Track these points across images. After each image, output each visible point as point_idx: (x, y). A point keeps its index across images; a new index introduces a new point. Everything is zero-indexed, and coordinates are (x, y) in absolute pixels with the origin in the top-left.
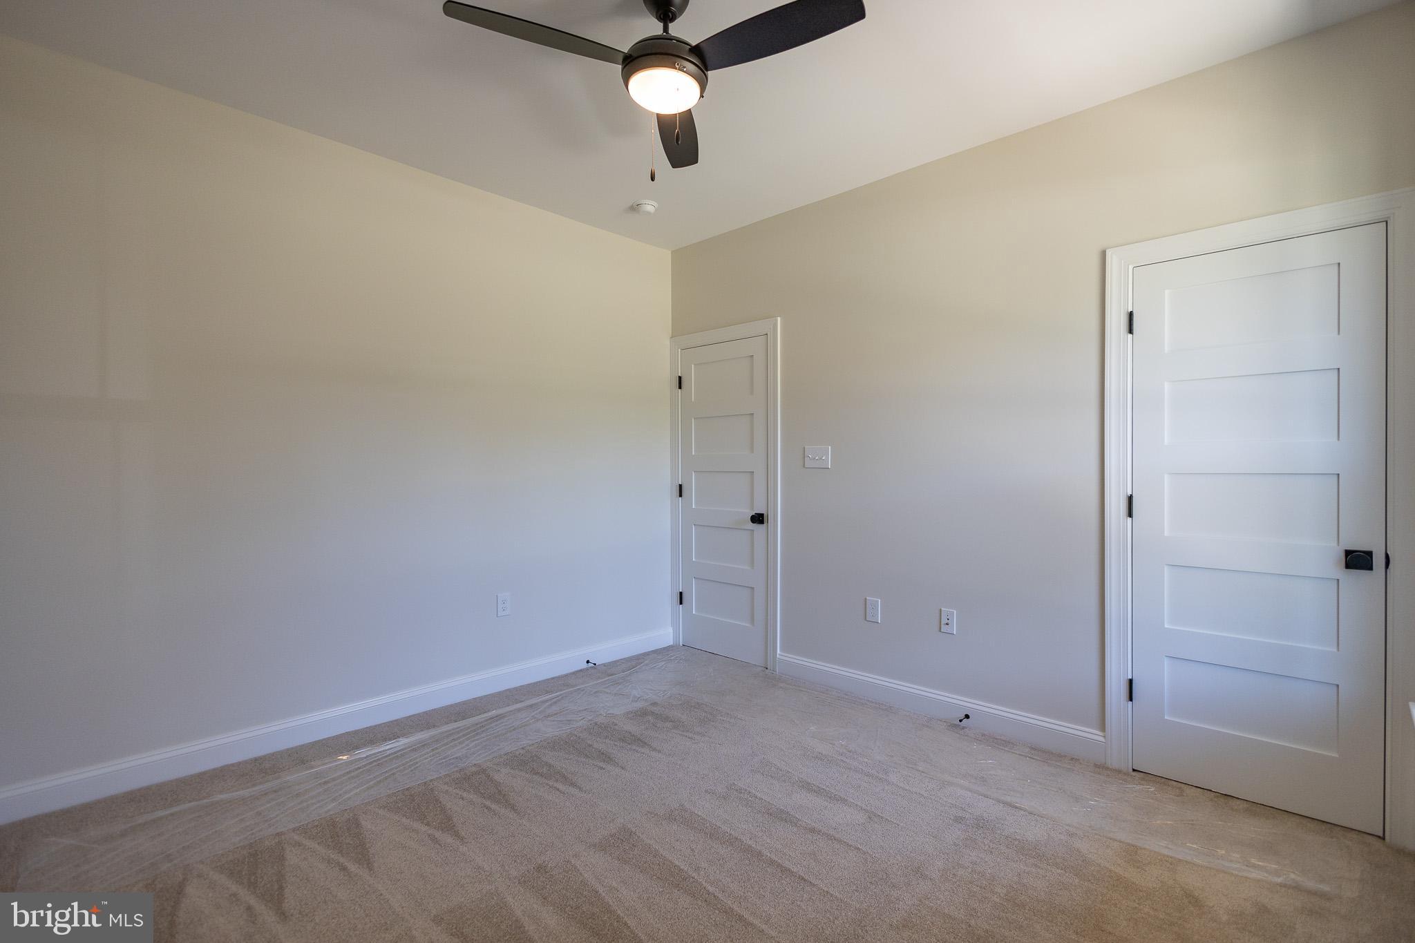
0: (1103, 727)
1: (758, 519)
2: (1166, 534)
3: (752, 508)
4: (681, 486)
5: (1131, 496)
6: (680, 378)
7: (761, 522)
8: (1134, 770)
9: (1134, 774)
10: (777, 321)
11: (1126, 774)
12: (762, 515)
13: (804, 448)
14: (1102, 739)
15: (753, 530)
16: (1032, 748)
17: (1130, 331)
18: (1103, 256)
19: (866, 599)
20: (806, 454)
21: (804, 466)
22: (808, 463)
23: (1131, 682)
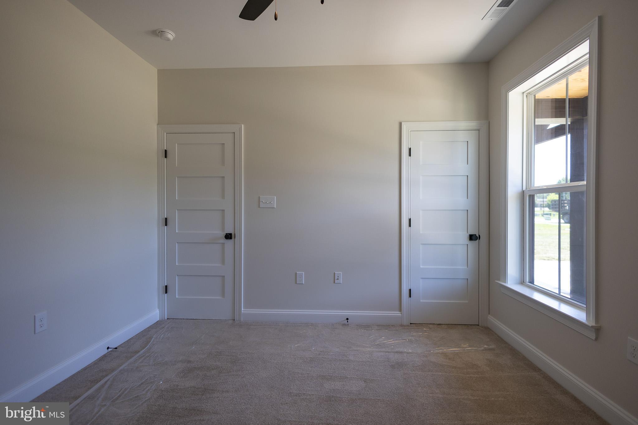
0: (400, 310)
1: (229, 236)
2: (421, 232)
3: (223, 229)
4: (166, 219)
5: (410, 219)
6: (166, 151)
7: (231, 238)
8: (411, 324)
9: (412, 325)
10: (241, 126)
11: (408, 326)
12: (231, 234)
13: (259, 197)
14: (401, 315)
15: (224, 243)
16: (378, 326)
17: (410, 155)
18: (400, 124)
19: (296, 273)
20: (261, 200)
21: (259, 207)
22: (262, 205)
23: (410, 290)
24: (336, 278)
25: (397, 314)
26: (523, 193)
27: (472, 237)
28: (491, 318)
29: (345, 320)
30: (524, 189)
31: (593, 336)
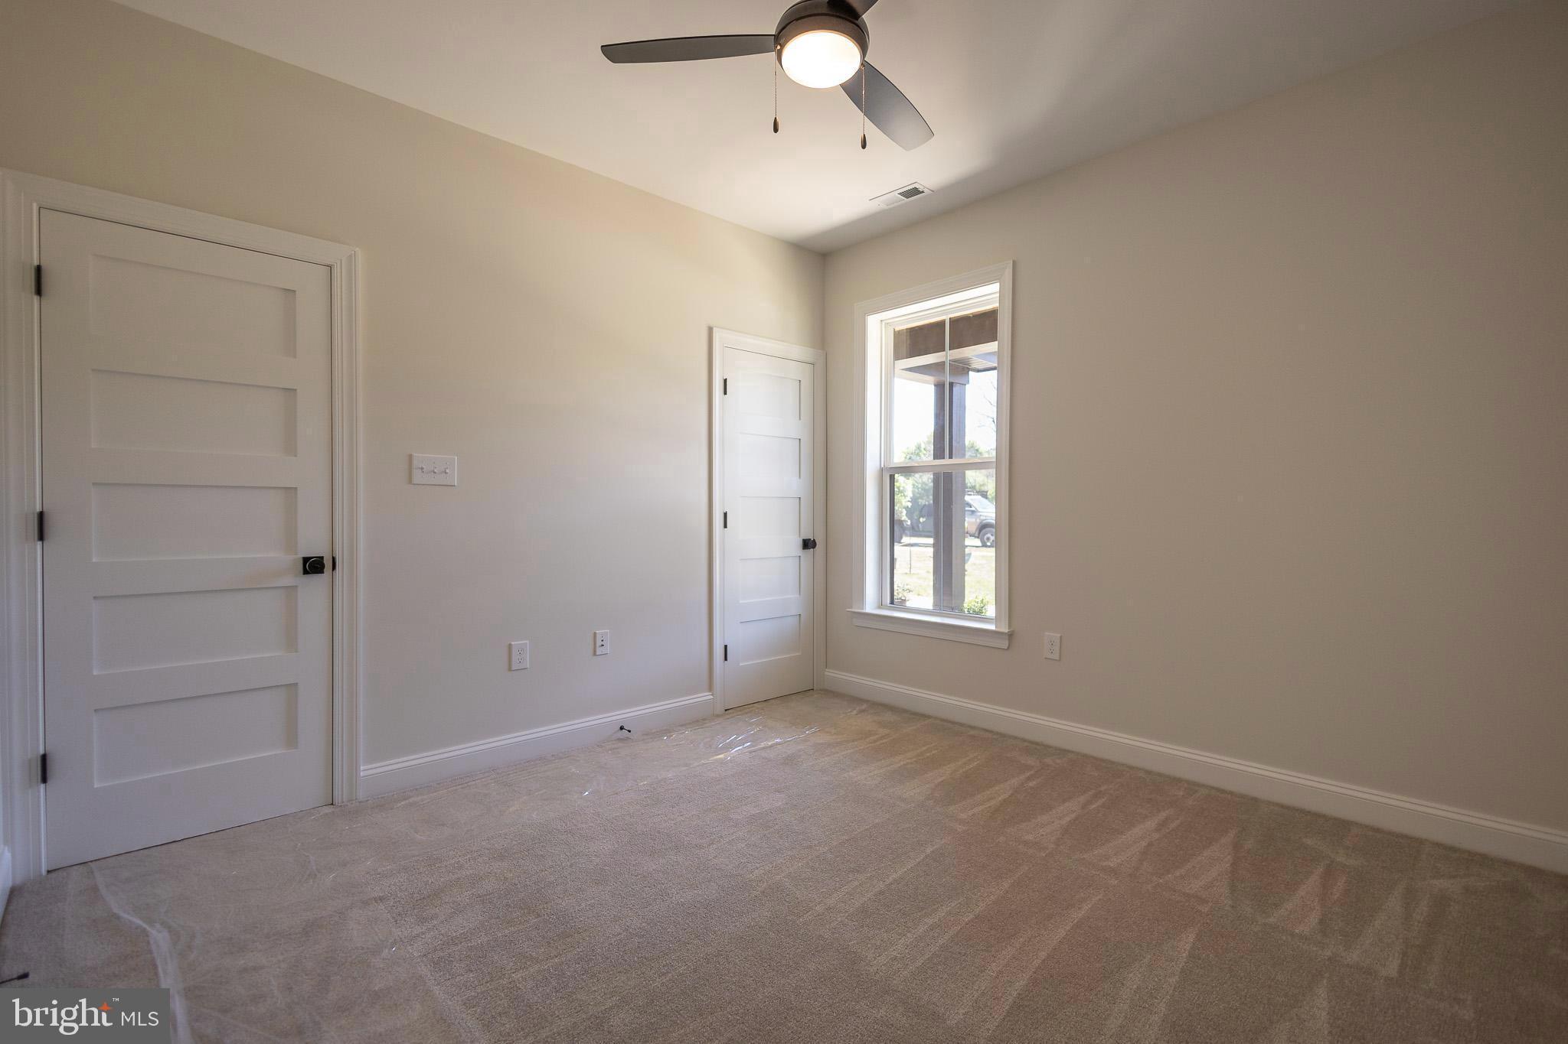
0: (710, 688)
2: (741, 538)
5: (725, 513)
7: (321, 571)
8: (726, 710)
9: (727, 712)
11: (722, 715)
12: (321, 559)
13: (411, 455)
15: (299, 586)
17: (725, 393)
18: (710, 330)
19: (510, 645)
20: (415, 463)
21: (410, 481)
22: (418, 477)
23: (726, 647)
24: (599, 643)
25: (705, 696)
26: (882, 470)
27: (808, 544)
28: (830, 673)
29: (615, 733)
30: (882, 466)
31: (1005, 644)
